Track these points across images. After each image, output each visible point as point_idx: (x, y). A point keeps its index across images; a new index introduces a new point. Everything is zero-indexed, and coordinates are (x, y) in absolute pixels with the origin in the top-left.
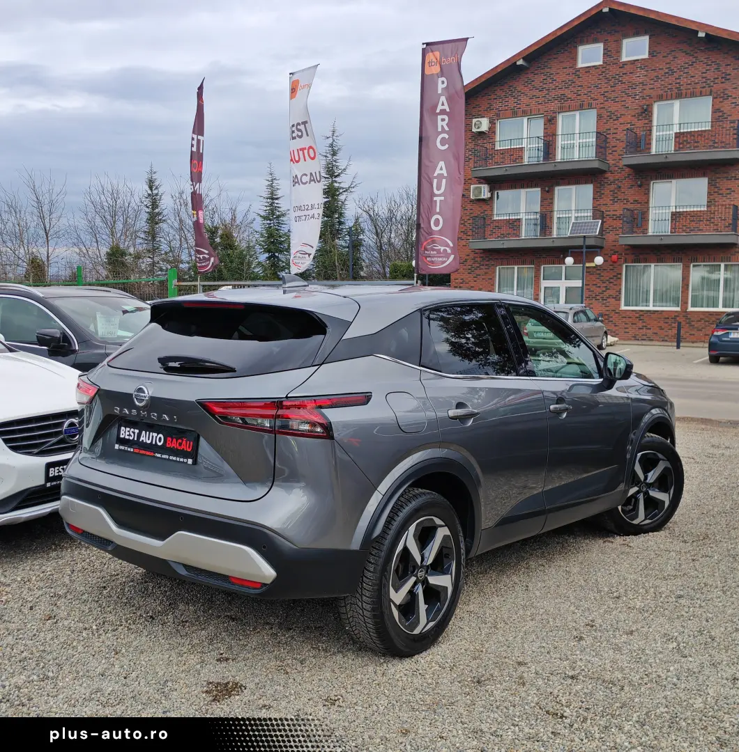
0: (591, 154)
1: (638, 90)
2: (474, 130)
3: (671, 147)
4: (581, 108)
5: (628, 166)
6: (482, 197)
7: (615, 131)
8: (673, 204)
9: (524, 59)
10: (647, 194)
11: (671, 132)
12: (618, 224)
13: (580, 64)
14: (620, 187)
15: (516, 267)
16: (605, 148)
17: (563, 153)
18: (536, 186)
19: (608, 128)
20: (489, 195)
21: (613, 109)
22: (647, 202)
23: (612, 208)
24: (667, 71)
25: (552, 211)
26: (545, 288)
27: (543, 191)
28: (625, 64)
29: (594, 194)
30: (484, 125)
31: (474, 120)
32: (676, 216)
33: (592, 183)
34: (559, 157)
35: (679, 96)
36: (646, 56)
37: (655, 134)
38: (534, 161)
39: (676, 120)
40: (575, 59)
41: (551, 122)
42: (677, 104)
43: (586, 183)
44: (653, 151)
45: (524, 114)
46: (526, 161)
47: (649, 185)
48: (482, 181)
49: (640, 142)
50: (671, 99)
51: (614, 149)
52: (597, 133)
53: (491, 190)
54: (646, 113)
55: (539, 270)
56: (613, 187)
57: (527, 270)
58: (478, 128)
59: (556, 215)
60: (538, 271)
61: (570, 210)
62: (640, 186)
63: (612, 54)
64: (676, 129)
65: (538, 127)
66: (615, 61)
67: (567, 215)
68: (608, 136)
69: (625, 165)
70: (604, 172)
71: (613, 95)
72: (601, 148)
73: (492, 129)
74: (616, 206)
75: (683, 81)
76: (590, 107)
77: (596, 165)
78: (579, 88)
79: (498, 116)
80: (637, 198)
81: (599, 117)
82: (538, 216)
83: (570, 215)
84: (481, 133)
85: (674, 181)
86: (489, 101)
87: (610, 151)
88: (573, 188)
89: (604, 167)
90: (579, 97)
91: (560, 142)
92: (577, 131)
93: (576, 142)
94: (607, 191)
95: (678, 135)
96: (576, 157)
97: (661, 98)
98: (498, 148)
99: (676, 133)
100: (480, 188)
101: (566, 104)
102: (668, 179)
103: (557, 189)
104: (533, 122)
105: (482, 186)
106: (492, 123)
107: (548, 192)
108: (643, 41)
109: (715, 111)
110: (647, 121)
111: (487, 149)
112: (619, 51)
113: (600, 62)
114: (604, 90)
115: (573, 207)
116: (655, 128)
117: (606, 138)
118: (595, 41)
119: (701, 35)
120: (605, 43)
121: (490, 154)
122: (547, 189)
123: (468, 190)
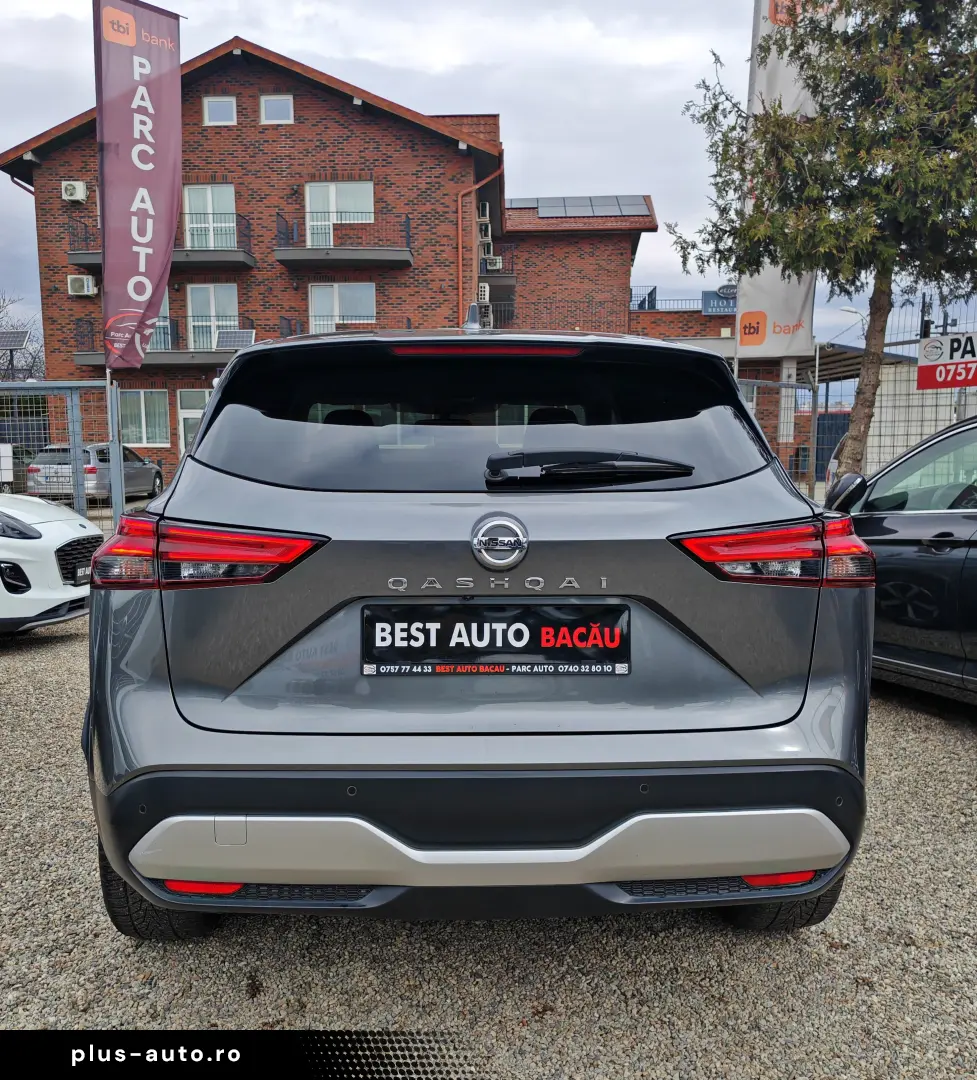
0: (231, 243)
1: (284, 165)
2: (65, 197)
3: (329, 241)
4: (213, 181)
5: (282, 262)
6: (86, 293)
7: (260, 216)
8: (336, 312)
10: (305, 299)
11: (327, 223)
12: (273, 336)
13: (207, 122)
14: (271, 289)
15: (142, 392)
16: (249, 237)
17: (193, 239)
19: (251, 210)
20: (95, 291)
21: (254, 186)
22: (307, 310)
23: (262, 315)
24: (318, 143)
25: (186, 317)
26: (185, 419)
27: (171, 289)
28: (266, 128)
29: (239, 297)
30: (79, 191)
31: (64, 184)
33: (235, 281)
34: (188, 245)
35: (334, 178)
36: (291, 121)
37: (309, 223)
39: (333, 206)
40: (199, 113)
42: (332, 187)
43: (227, 281)
44: (309, 244)
47: (307, 288)
48: (82, 270)
49: (292, 233)
50: (326, 180)
51: (260, 239)
52: (238, 215)
53: (98, 284)
54: (297, 195)
55: (175, 396)
56: (262, 288)
57: (160, 395)
58: (71, 195)
59: (191, 323)
60: (173, 396)
61: (208, 317)
62: (296, 289)
63: (249, 112)
64: (334, 219)
66: (253, 124)
67: (204, 324)
68: (251, 221)
69: (278, 261)
70: (250, 268)
71: (254, 167)
72: (245, 236)
73: (90, 199)
74: (269, 313)
75: (338, 159)
76: (225, 181)
77: (241, 257)
78: (209, 154)
80: (293, 305)
81: (238, 195)
82: (168, 323)
83: (208, 324)
84: (76, 203)
85: (336, 285)
86: (84, 159)
87: (256, 242)
88: (211, 287)
89: (250, 262)
90: (210, 166)
91: (188, 223)
92: (210, 211)
94: (254, 293)
95: (337, 227)
96: (211, 245)
97: (313, 178)
99: (334, 225)
100: (82, 280)
101: (194, 174)
102: (328, 281)
103: (190, 287)
105: (85, 277)
106: (90, 189)
107: (178, 290)
108: (286, 101)
109: (378, 200)
110: (298, 206)
111: (86, 226)
112: (256, 111)
113: (234, 123)
114: (240, 160)
115: (213, 313)
116: (308, 216)
117: (249, 224)
118: (225, 93)
119: (357, 102)
120: (238, 96)
121: (92, 234)
122: (176, 286)
123: (64, 282)
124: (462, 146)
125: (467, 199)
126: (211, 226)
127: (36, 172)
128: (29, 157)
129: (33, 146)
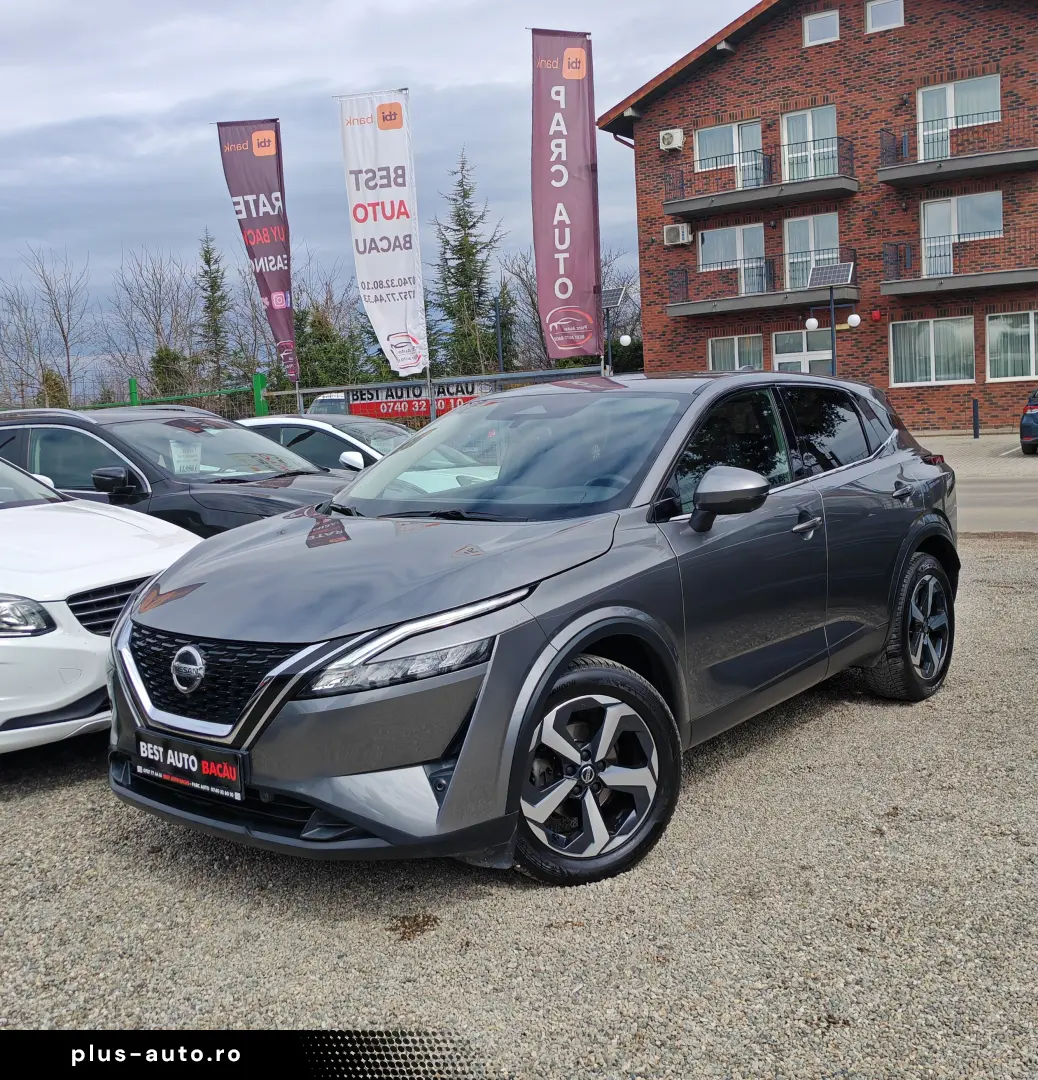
0: (832, 169)
1: (893, 73)
2: (663, 147)
3: (946, 151)
4: (813, 104)
5: (886, 182)
6: (681, 242)
7: (865, 134)
8: (955, 231)
9: (727, 40)
10: (916, 219)
11: (945, 130)
12: (878, 265)
13: (808, 43)
14: (876, 214)
15: (736, 338)
16: (851, 160)
17: (791, 171)
18: (757, 221)
19: (854, 130)
20: (691, 238)
21: (859, 103)
22: (918, 232)
23: (866, 244)
24: (932, 42)
25: (782, 255)
26: (780, 364)
27: (767, 227)
28: (873, 36)
29: (840, 226)
30: (677, 138)
31: (662, 133)
32: (959, 249)
33: (835, 210)
34: (786, 177)
35: (952, 77)
36: (901, 24)
37: (921, 133)
38: (752, 185)
39: (951, 113)
40: (799, 35)
41: (770, 128)
42: (950, 89)
43: (828, 211)
44: (921, 158)
45: (733, 118)
46: (739, 186)
47: (918, 207)
48: (679, 218)
49: (900, 149)
50: (942, 81)
51: (864, 160)
52: (839, 138)
53: (693, 231)
54: (906, 105)
55: (770, 340)
56: (866, 214)
57: (752, 341)
58: (669, 144)
59: (788, 260)
60: (767, 339)
61: (807, 252)
62: (905, 210)
63: (853, 23)
64: (951, 125)
65: (755, 134)
66: (857, 35)
67: (804, 259)
68: (855, 142)
69: (882, 182)
70: (851, 194)
71: (856, 84)
72: (846, 159)
73: (688, 145)
74: (874, 240)
75: (956, 55)
76: (826, 101)
77: (840, 184)
78: (809, 77)
79: (696, 125)
80: (902, 228)
81: (841, 116)
82: (763, 264)
83: (808, 259)
84: (674, 150)
85: (954, 199)
86: (681, 105)
87: (860, 164)
88: (810, 219)
89: (852, 187)
90: (809, 90)
91: (786, 155)
92: (810, 138)
93: (811, 152)
94: (857, 220)
95: (954, 133)
96: (811, 175)
97: (926, 82)
98: (698, 169)
99: (952, 131)
100: (677, 230)
101: (792, 101)
102: (944, 196)
103: (787, 222)
104: (746, 129)
105: (680, 225)
106: (687, 134)
107: (774, 227)
109: (1006, 95)
110: (908, 117)
111: (683, 172)
112: (862, 20)
113: (836, 38)
114: (844, 76)
115: (812, 247)
116: (920, 125)
117: (852, 145)
118: (826, 8)
120: (842, 9)
121: (688, 180)
122: (772, 223)
123: (660, 233)
126: (811, 154)
127: (636, 127)
128: (629, 113)
129: (633, 102)
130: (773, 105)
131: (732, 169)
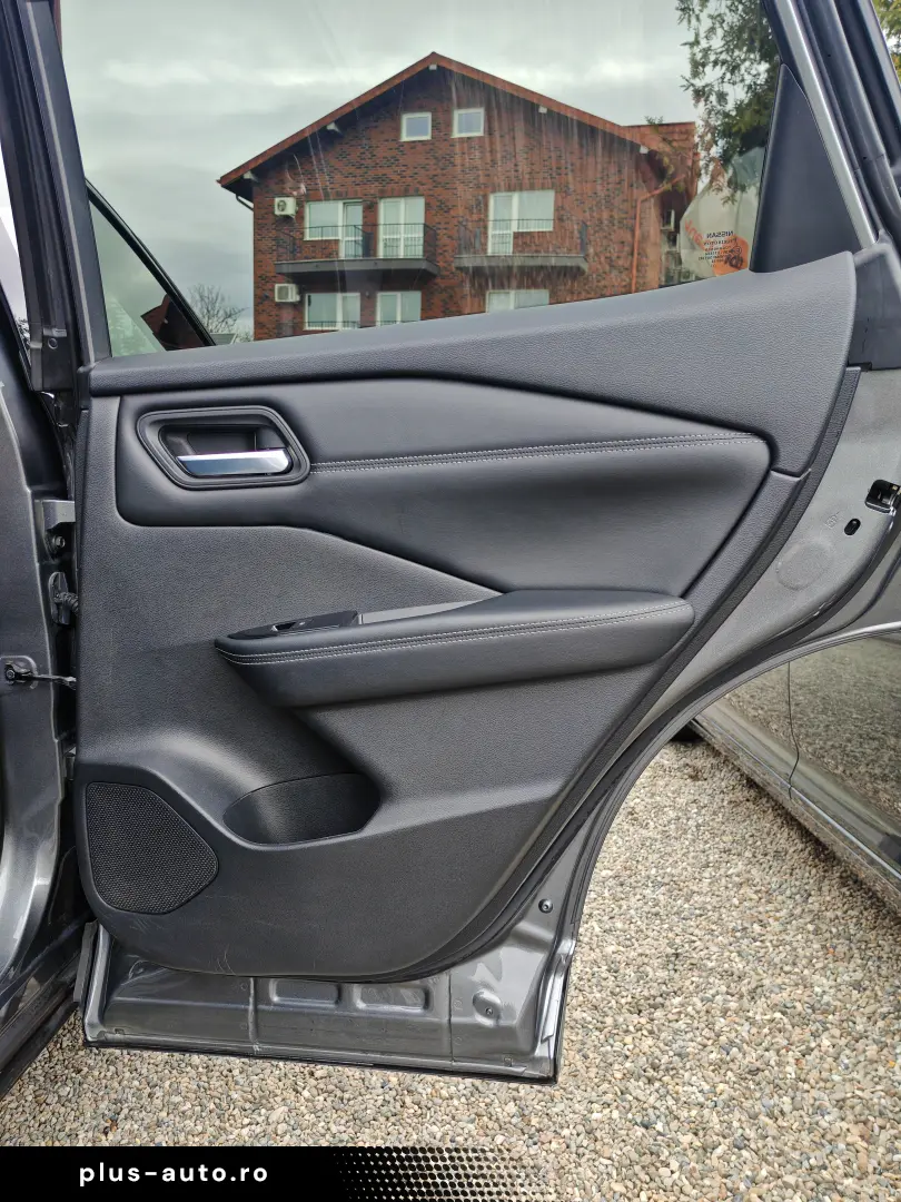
0: (418, 252)
1: (472, 176)
2: (277, 212)
3: (508, 249)
4: (406, 194)
5: (461, 269)
6: (290, 300)
7: (446, 226)
9: (336, 122)
10: (482, 305)
11: (509, 231)
13: (405, 138)
16: (434, 246)
17: (385, 248)
18: (354, 290)
19: (438, 221)
20: (299, 298)
21: (442, 197)
24: (504, 154)
25: (375, 322)
27: (363, 296)
28: (457, 141)
29: (422, 303)
30: (290, 207)
31: (277, 200)
33: (419, 289)
34: (381, 254)
35: (518, 188)
36: (481, 133)
37: (491, 232)
38: (352, 256)
39: (515, 215)
40: (398, 130)
41: (370, 210)
42: (516, 197)
43: (413, 289)
44: (490, 252)
45: (339, 196)
46: (342, 256)
47: (485, 295)
48: (288, 279)
49: (475, 241)
50: (510, 190)
51: (445, 248)
52: (426, 226)
53: (301, 292)
54: (481, 205)
56: (444, 295)
58: (283, 210)
62: (475, 296)
63: (442, 126)
64: (514, 228)
65: (357, 214)
66: (446, 137)
68: (439, 232)
69: (458, 269)
70: (434, 276)
71: (443, 180)
72: (430, 245)
73: (300, 214)
75: (522, 169)
76: (417, 194)
77: (424, 266)
78: (403, 168)
79: (307, 198)
81: (428, 206)
84: (287, 218)
85: (512, 292)
86: (295, 177)
87: (441, 251)
88: (398, 294)
89: (432, 269)
90: (404, 180)
91: (382, 235)
92: (402, 221)
94: (437, 300)
95: (517, 236)
96: (402, 255)
97: (497, 188)
98: (307, 238)
99: (515, 233)
100: (286, 288)
101: (389, 187)
102: (505, 289)
103: (379, 295)
104: (350, 208)
105: (290, 285)
106: (300, 204)
107: (369, 297)
108: (478, 114)
109: (559, 209)
110: (481, 216)
111: (294, 239)
112: (449, 124)
113: (427, 137)
114: (432, 173)
115: (399, 319)
116: (490, 225)
117: (436, 234)
118: (421, 109)
119: (543, 110)
120: (434, 112)
121: (298, 246)
122: (367, 294)
123: (273, 290)
124: (644, 150)
125: (647, 204)
126: (402, 236)
127: (255, 189)
128: (248, 176)
129: (253, 166)
130: (373, 188)
131: (337, 242)
